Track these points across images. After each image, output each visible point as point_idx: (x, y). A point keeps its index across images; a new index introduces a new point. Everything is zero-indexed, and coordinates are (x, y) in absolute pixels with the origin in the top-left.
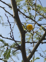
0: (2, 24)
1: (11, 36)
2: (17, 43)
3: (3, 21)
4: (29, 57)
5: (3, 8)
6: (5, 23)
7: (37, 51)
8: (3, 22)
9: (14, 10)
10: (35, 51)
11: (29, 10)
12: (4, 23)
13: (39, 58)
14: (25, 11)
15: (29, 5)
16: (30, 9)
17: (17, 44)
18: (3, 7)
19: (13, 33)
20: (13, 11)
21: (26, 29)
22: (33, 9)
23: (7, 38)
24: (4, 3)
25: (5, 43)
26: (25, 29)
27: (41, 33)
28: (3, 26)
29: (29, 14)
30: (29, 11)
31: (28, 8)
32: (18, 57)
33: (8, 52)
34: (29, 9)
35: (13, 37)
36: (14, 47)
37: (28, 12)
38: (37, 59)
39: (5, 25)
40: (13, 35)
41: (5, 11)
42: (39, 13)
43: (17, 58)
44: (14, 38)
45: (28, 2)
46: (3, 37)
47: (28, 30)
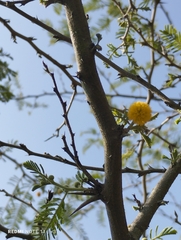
0: (18, 99)
1: (66, 149)
2: (88, 174)
3: (19, 87)
4: (136, 227)
5: (30, 40)
6: (29, 97)
7: (167, 202)
8: (21, 94)
9: (78, 49)
10: (160, 204)
11: (127, 46)
12: (25, 95)
13: (174, 233)
14: (115, 50)
15: (131, 25)
16: (132, 41)
17: (90, 179)
18: (28, 36)
19: (73, 135)
20: (75, 52)
21: (123, 119)
22: (145, 44)
23: (48, 156)
24: (35, 20)
25: (41, 175)
26: (119, 122)
27: (169, 133)
28: (20, 109)
29: (130, 60)
30: (130, 49)
31: (125, 39)
32: (82, 230)
33: (56, 207)
34: (129, 42)
35: (76, 152)
36: (79, 187)
37: (126, 52)
38: (167, 234)
39: (29, 105)
40: (73, 145)
41: (35, 51)
42: (166, 56)
43: (81, 236)
44: (78, 154)
45: (127, 17)
46: (31, 153)
47: (133, 124)
